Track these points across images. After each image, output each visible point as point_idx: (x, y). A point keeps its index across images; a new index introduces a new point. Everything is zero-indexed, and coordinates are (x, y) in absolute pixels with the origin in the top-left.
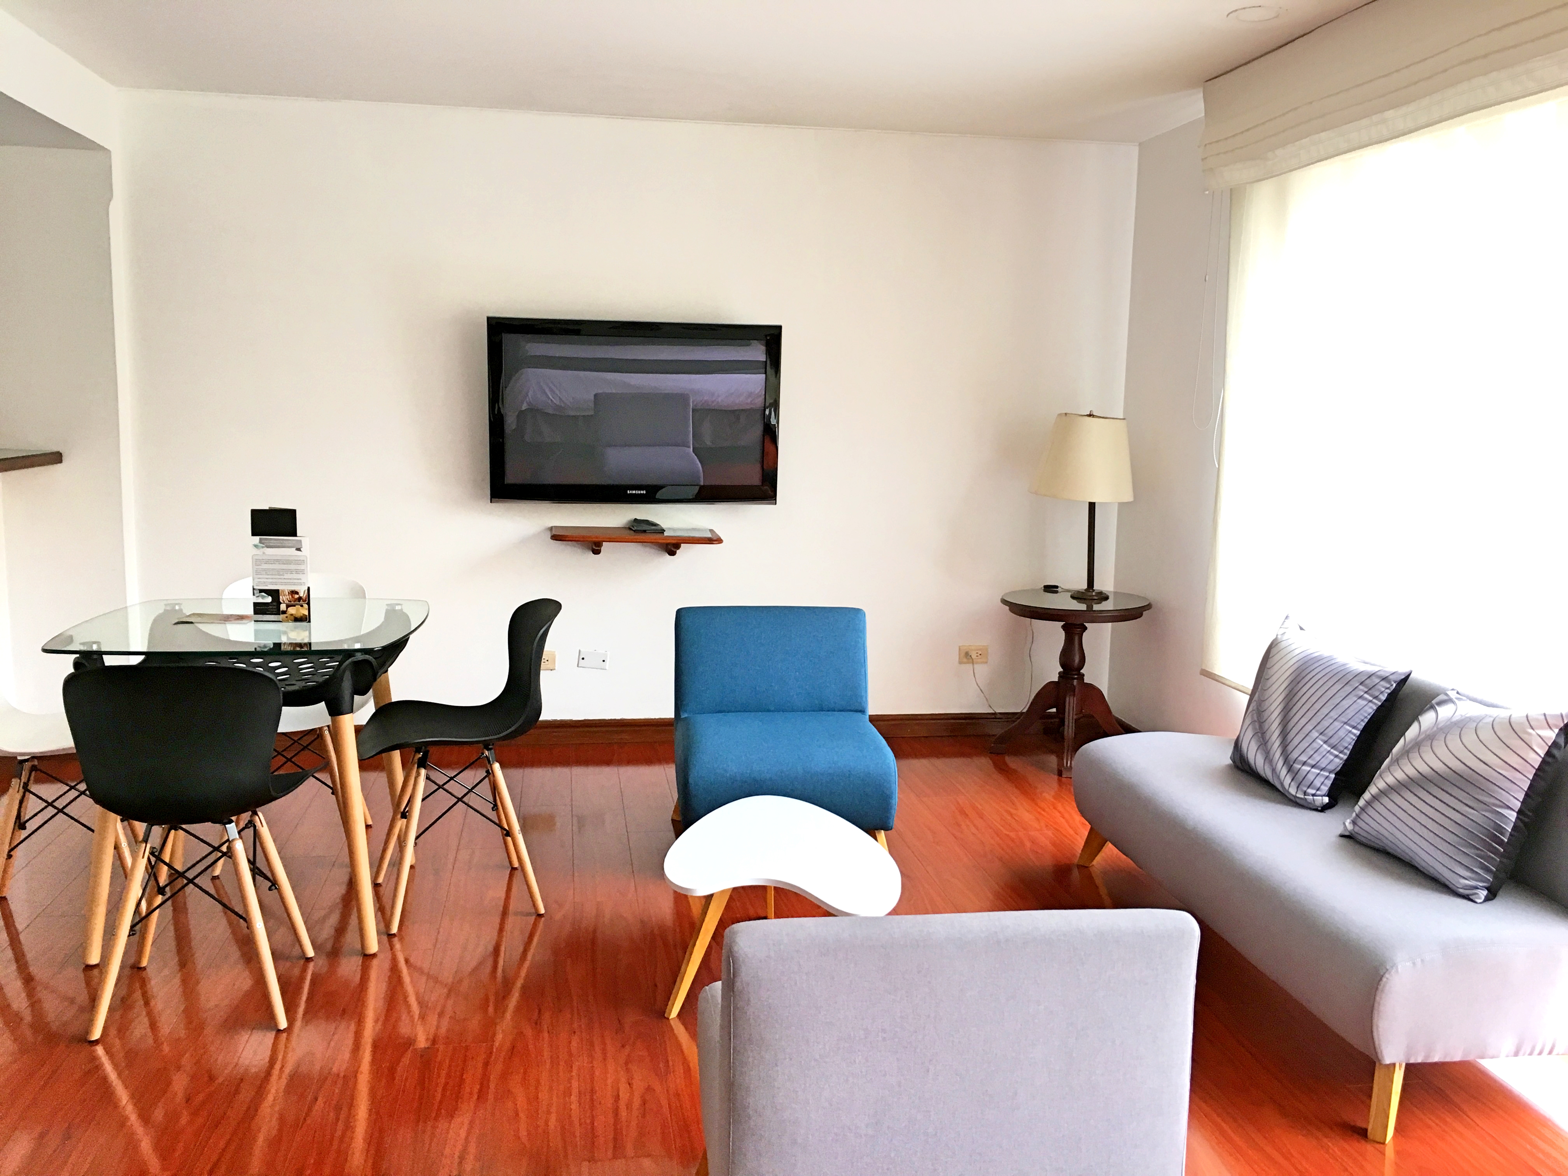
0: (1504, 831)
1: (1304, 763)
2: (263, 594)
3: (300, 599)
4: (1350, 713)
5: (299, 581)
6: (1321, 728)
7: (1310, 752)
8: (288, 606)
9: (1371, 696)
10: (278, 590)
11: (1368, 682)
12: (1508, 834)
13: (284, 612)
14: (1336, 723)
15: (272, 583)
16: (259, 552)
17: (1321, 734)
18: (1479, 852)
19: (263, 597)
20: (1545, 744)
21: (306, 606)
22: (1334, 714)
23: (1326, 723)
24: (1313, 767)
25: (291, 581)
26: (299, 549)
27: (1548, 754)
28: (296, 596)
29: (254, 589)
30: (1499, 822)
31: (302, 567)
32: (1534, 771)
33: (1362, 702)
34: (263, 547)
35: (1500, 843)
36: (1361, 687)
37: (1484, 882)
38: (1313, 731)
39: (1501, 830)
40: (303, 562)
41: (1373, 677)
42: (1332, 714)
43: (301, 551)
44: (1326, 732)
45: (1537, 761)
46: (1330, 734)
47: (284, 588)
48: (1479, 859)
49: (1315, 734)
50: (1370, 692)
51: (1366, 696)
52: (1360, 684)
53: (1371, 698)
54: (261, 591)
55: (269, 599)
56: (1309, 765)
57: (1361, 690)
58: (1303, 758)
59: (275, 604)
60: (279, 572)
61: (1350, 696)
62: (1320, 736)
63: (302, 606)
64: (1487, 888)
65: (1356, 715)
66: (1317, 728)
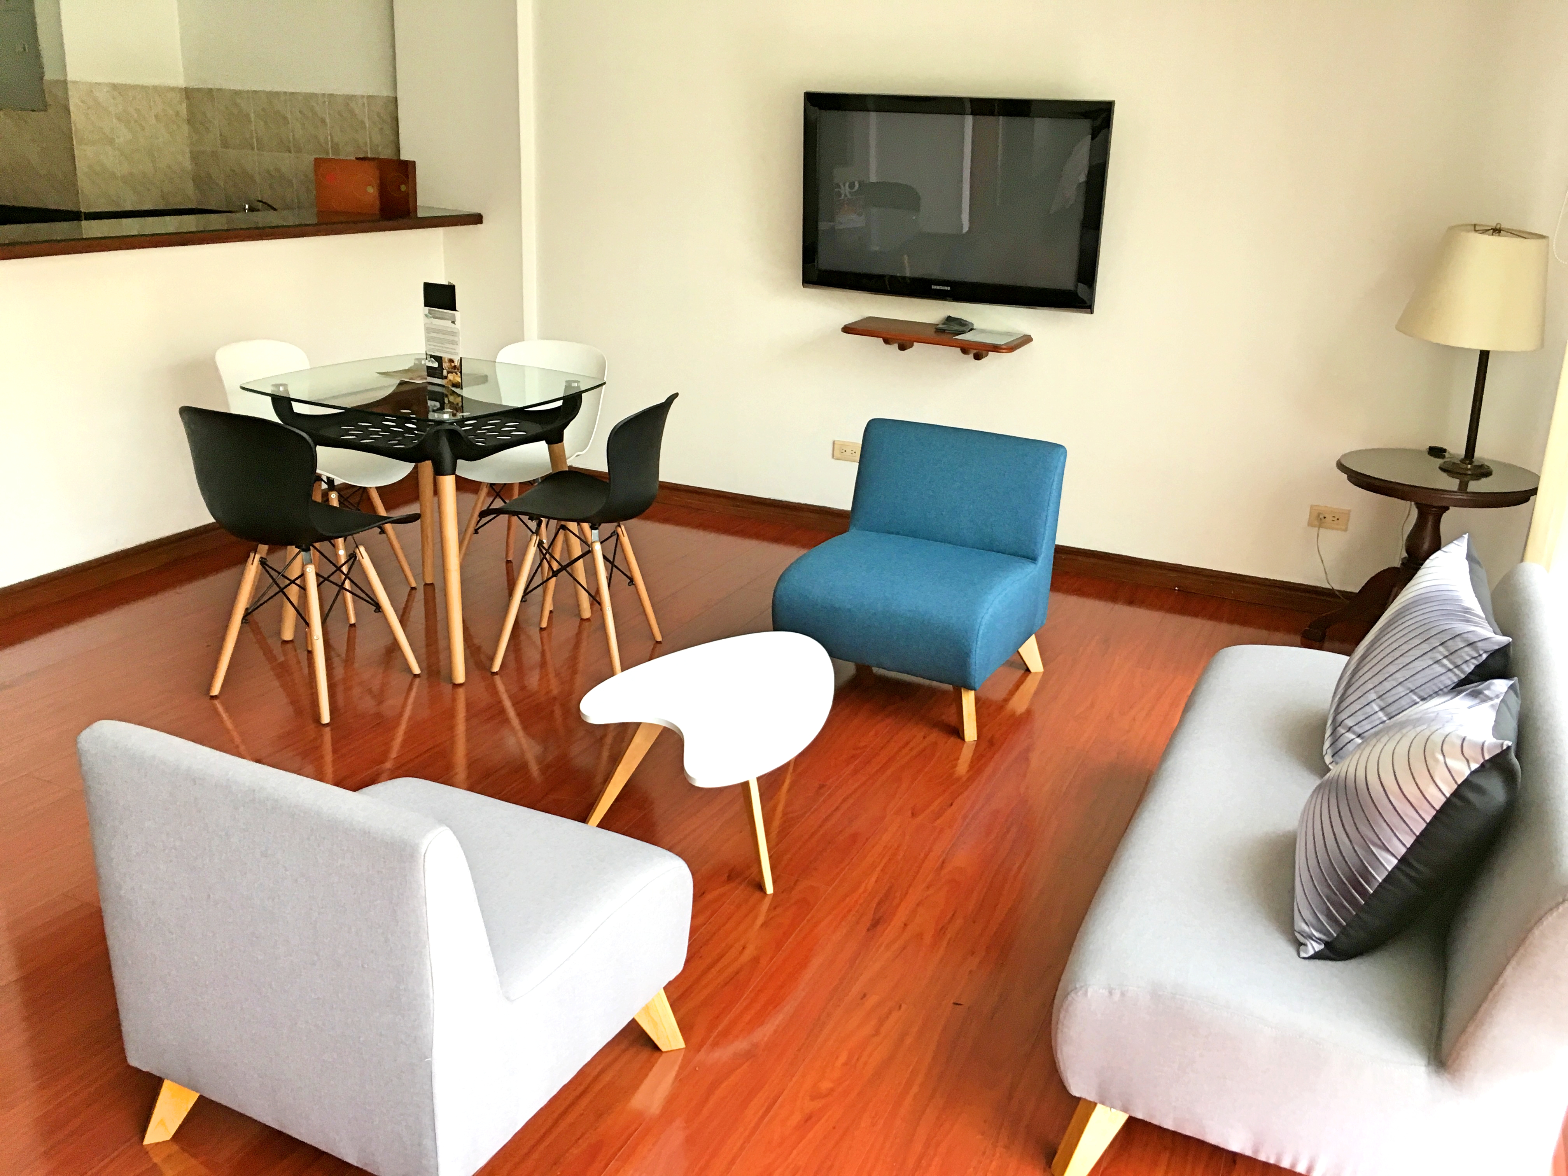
0: (1370, 877)
1: (1349, 729)
2: (432, 359)
3: (455, 366)
4: (1420, 679)
5: (453, 351)
6: (1381, 689)
7: (1360, 716)
8: (448, 372)
9: (1452, 662)
10: (441, 357)
11: (1450, 643)
12: (1376, 885)
13: (446, 378)
14: (1400, 688)
15: (438, 351)
16: (428, 321)
17: (1379, 697)
18: (1333, 896)
19: (432, 362)
20: (1453, 782)
21: (459, 374)
22: (1400, 677)
23: (1387, 685)
24: (1359, 736)
25: (448, 350)
26: (453, 322)
27: (1455, 794)
28: (453, 364)
29: (426, 354)
30: (1367, 865)
31: (456, 339)
32: (1434, 813)
33: (1438, 669)
34: (431, 317)
35: (1363, 892)
36: (1441, 649)
37: (1324, 934)
38: (1372, 691)
39: (1368, 877)
40: (454, 334)
41: (1458, 639)
42: (1397, 675)
43: (454, 323)
44: (1384, 696)
45: (1439, 802)
46: (1391, 700)
47: (446, 356)
48: (1328, 904)
49: (1372, 696)
50: (1450, 657)
51: (1445, 661)
52: (1441, 644)
53: (1451, 666)
54: (432, 356)
55: (436, 365)
56: (1354, 733)
57: (1440, 652)
58: (1350, 723)
59: (439, 369)
60: (442, 341)
61: (1424, 657)
62: (1378, 700)
63: (457, 374)
64: (1327, 944)
65: (1428, 685)
66: (1377, 689)
